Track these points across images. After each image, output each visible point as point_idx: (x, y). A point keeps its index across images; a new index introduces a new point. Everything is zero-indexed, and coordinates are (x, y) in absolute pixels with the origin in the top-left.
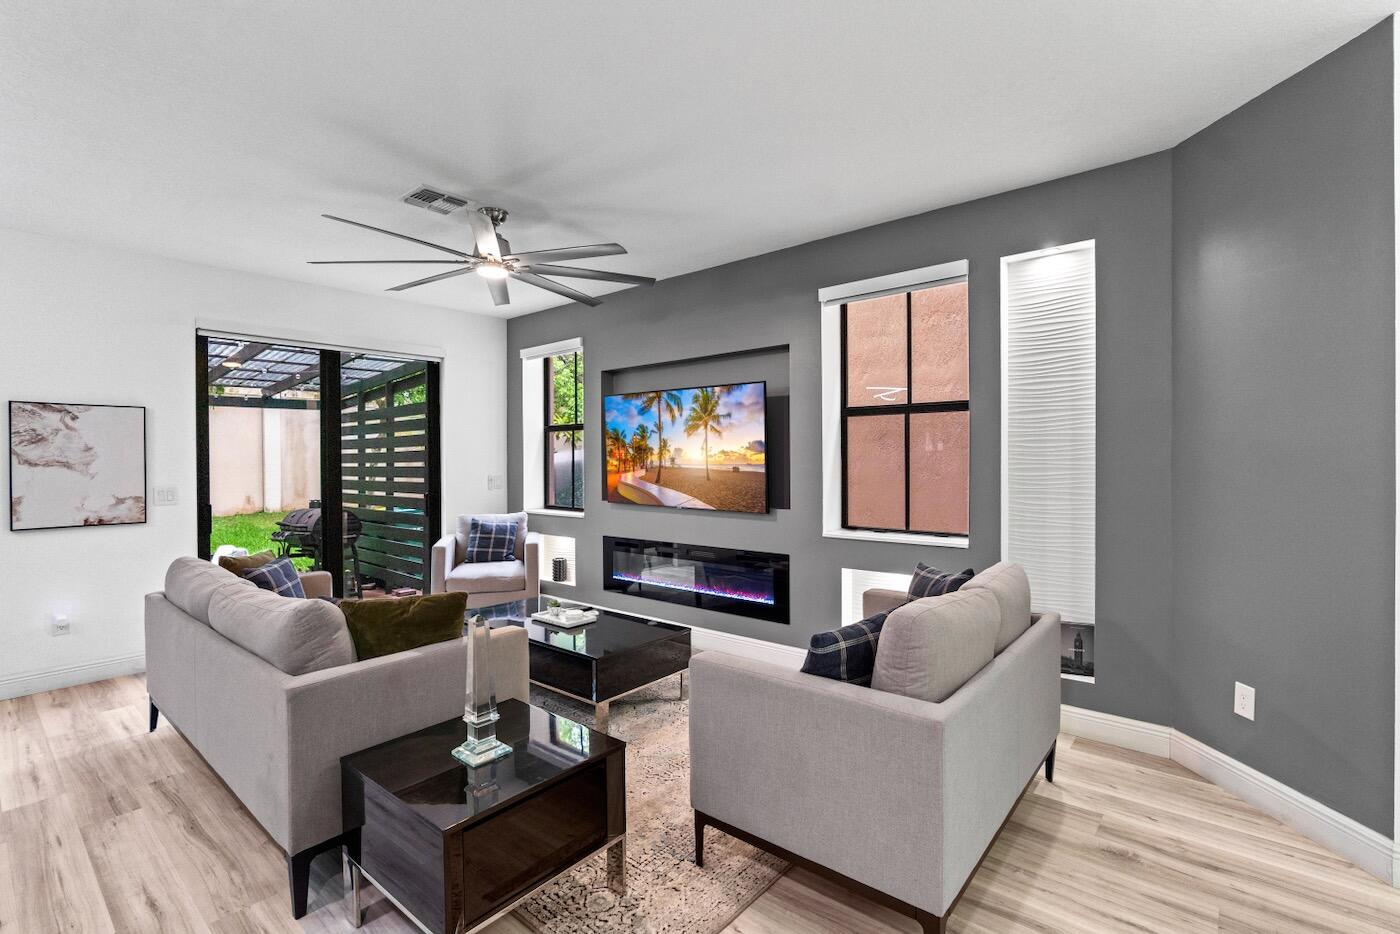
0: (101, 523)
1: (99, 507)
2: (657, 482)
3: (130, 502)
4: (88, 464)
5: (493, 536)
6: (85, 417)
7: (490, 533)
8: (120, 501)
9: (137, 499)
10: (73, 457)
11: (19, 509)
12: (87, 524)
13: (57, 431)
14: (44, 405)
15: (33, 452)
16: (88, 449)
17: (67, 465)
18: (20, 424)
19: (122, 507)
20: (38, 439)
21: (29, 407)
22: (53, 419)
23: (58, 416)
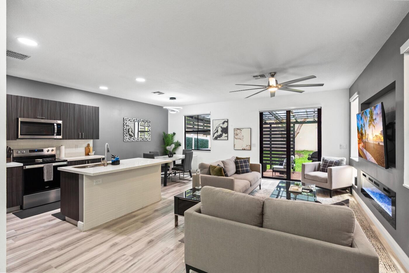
0: (244, 150)
1: (244, 147)
2: (365, 148)
3: (248, 146)
4: (243, 139)
5: (328, 164)
6: (243, 130)
7: (327, 163)
8: (247, 146)
9: (249, 145)
10: (241, 138)
11: (235, 146)
12: (243, 150)
13: (239, 133)
14: (238, 129)
15: (236, 137)
16: (243, 136)
17: (240, 139)
18: (235, 132)
19: (247, 147)
20: (237, 135)
21: (236, 129)
22: (239, 131)
23: (239, 130)
